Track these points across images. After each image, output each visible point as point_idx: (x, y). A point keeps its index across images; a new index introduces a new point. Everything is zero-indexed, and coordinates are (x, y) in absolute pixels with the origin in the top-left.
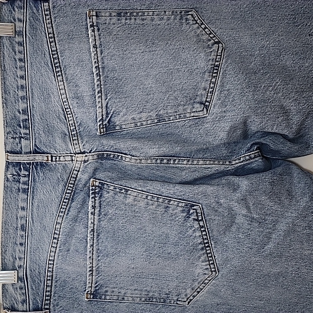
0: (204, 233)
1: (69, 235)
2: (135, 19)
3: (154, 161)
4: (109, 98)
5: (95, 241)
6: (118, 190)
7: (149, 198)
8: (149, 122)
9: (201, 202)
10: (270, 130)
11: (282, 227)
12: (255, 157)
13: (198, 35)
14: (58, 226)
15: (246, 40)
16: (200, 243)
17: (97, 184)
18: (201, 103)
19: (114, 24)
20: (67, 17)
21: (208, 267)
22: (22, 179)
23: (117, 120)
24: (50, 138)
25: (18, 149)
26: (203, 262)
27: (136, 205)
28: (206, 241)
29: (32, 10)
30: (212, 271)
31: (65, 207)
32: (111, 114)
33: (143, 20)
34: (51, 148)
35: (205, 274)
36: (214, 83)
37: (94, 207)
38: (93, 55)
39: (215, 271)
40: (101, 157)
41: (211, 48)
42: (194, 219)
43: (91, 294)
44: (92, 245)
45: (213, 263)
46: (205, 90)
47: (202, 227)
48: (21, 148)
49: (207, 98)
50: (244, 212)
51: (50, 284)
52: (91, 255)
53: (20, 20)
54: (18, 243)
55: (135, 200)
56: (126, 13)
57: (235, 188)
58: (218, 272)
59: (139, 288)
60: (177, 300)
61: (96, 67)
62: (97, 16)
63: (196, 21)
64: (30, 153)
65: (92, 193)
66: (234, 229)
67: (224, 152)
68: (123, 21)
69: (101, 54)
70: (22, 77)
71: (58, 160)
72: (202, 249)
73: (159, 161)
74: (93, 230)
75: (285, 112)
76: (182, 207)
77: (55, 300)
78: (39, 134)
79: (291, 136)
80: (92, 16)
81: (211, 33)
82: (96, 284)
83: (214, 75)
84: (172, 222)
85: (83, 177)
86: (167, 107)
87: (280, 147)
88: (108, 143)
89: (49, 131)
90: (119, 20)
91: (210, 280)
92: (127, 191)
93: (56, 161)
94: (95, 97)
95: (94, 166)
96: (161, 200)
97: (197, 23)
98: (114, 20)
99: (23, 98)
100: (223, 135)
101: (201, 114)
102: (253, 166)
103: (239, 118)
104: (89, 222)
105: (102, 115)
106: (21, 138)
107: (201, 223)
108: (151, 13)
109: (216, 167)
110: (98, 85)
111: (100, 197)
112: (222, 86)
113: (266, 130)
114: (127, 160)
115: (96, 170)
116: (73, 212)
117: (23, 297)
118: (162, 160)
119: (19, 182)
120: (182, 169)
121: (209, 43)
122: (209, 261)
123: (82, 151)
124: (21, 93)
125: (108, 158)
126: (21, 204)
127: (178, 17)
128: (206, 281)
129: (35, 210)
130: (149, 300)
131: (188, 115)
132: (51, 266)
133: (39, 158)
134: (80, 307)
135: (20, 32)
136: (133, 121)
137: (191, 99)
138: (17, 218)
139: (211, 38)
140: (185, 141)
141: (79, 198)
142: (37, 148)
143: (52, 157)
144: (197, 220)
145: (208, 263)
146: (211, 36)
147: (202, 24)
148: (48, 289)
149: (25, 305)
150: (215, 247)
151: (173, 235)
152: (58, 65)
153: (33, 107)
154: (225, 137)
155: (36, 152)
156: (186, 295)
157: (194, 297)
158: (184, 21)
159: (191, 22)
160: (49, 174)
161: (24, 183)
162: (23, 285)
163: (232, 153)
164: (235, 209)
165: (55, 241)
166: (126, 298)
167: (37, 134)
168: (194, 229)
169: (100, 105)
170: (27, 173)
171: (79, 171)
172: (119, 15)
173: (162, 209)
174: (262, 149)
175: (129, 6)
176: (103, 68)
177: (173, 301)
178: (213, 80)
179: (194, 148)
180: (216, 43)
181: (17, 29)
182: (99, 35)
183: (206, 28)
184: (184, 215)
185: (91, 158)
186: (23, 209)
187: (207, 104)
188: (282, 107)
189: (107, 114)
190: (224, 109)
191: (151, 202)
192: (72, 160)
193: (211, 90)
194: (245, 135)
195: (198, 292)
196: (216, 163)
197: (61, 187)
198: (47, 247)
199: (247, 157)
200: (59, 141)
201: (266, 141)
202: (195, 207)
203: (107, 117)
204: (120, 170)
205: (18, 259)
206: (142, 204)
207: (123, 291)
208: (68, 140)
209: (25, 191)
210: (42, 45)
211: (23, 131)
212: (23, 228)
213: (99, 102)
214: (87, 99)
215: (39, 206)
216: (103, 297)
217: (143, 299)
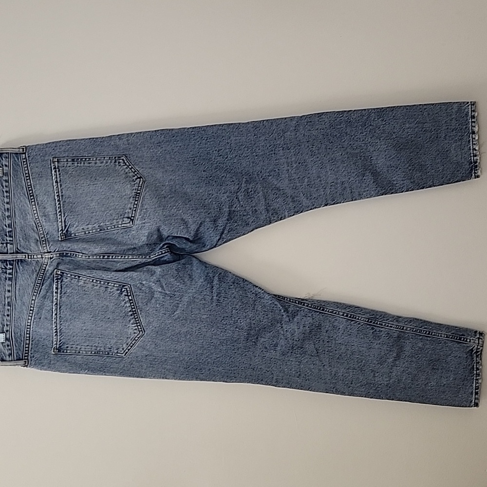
0: (132, 304)
1: (41, 308)
2: (84, 163)
3: (98, 257)
4: (66, 215)
5: (58, 311)
6: (73, 277)
7: (94, 281)
8: (94, 231)
9: (130, 283)
10: (176, 235)
11: (186, 299)
12: (165, 253)
13: (126, 173)
14: (33, 302)
15: (159, 175)
16: (130, 311)
17: (59, 273)
18: (128, 218)
19: (69, 167)
20: (37, 162)
21: (136, 328)
22: (8, 271)
23: (72, 230)
24: (27, 243)
25: (6, 251)
26: (132, 324)
27: (85, 286)
28: (134, 310)
29: (14, 159)
30: (140, 331)
31: (37, 289)
32: (68, 226)
33: (89, 163)
34: (27, 249)
35: (135, 333)
36: (137, 205)
37: (57, 288)
38: (55, 188)
39: (142, 331)
40: (61, 255)
41: (135, 181)
42: (125, 295)
43: (56, 349)
44: (56, 314)
45: (140, 325)
46: (131, 209)
47: (132, 300)
48: (7, 250)
49: (132, 214)
50: (160, 290)
51: (28, 343)
52: (55, 321)
53: (6, 166)
54: (6, 314)
55: (84, 283)
56: (78, 159)
57: (153, 274)
58: (144, 332)
59: (90, 345)
60: (117, 353)
61: (57, 196)
62: (58, 162)
63: (126, 163)
64: (13, 253)
65: (56, 279)
66: (153, 301)
67: (147, 250)
68: (76, 165)
69: (61, 187)
70: (7, 203)
71: (32, 257)
72: (131, 315)
73: (102, 257)
74: (57, 304)
75: (185, 223)
76: (116, 287)
77: (32, 353)
78: (20, 240)
79: (191, 239)
80: (55, 162)
81: (135, 171)
82: (60, 342)
83: (137, 199)
84: (111, 298)
85: (50, 269)
86: (105, 220)
87: (183, 246)
88: (66, 246)
89: (26, 238)
90: (73, 164)
91: (139, 338)
92: (79, 277)
93: (31, 258)
94: (57, 215)
95: (57, 261)
96: (102, 283)
97: (126, 165)
98: (70, 164)
99: (8, 217)
100: (144, 239)
101: (128, 225)
102: (165, 259)
103: (154, 227)
104: (54, 299)
105: (62, 227)
106: (7, 243)
107: (130, 298)
108: (95, 159)
109: (140, 260)
110: (59, 207)
111: (61, 282)
112: (142, 206)
113: (173, 235)
114: (80, 256)
115: (58, 264)
116: (43, 292)
117: (10, 352)
118: (104, 256)
119: (6, 274)
120: (118, 262)
121: (134, 178)
122: (137, 323)
123: (49, 251)
124: (7, 214)
125: (66, 256)
126: (7, 288)
127: (113, 161)
128: (136, 339)
129: (17, 292)
130: (97, 353)
131: (120, 226)
132: (28, 330)
133: (20, 256)
134: (49, 358)
135: (6, 173)
136: (83, 231)
137: (121, 215)
138: (5, 298)
139: (136, 175)
140: (119, 243)
141: (47, 283)
142: (19, 250)
143: (28, 256)
144: (127, 295)
145: (136, 325)
146: (136, 173)
147: (130, 165)
148: (27, 346)
149: (11, 357)
150: (140, 314)
151: (111, 306)
152: (32, 194)
153: (15, 222)
154: (146, 240)
155: (17, 253)
156: (123, 349)
157: (129, 350)
158: (117, 164)
159: (122, 164)
160: (26, 267)
161: (9, 274)
162: (9, 343)
163: (153, 250)
164: (153, 288)
165: (31, 312)
166: (81, 352)
167: (18, 241)
168: (125, 301)
169: (60, 220)
170: (11, 267)
171: (47, 265)
172: (73, 160)
173: (103, 289)
174: (171, 247)
175: (80, 154)
176: (62, 196)
177: (114, 354)
178: (136, 203)
179: (125, 248)
180: (138, 178)
181: (5, 171)
182: (60, 174)
183: (132, 168)
184: (119, 292)
185: (55, 255)
186: (9, 291)
187: (132, 218)
188: (182, 219)
189: (65, 226)
190: (143, 222)
191: (95, 284)
192: (42, 258)
193: (134, 209)
194: (161, 238)
195: (131, 347)
196: (140, 257)
197: (35, 276)
198: (25, 317)
199: (160, 253)
200: (33, 245)
201: (174, 242)
202: (126, 287)
203: (65, 228)
204: (76, 264)
205: (6, 326)
206: (90, 285)
207: (79, 347)
208: (39, 244)
209: (10, 279)
210: (21, 182)
211: (8, 239)
212: (9, 304)
213: (59, 218)
214: (52, 217)
215: (19, 289)
216: (65, 351)
217: (93, 352)
